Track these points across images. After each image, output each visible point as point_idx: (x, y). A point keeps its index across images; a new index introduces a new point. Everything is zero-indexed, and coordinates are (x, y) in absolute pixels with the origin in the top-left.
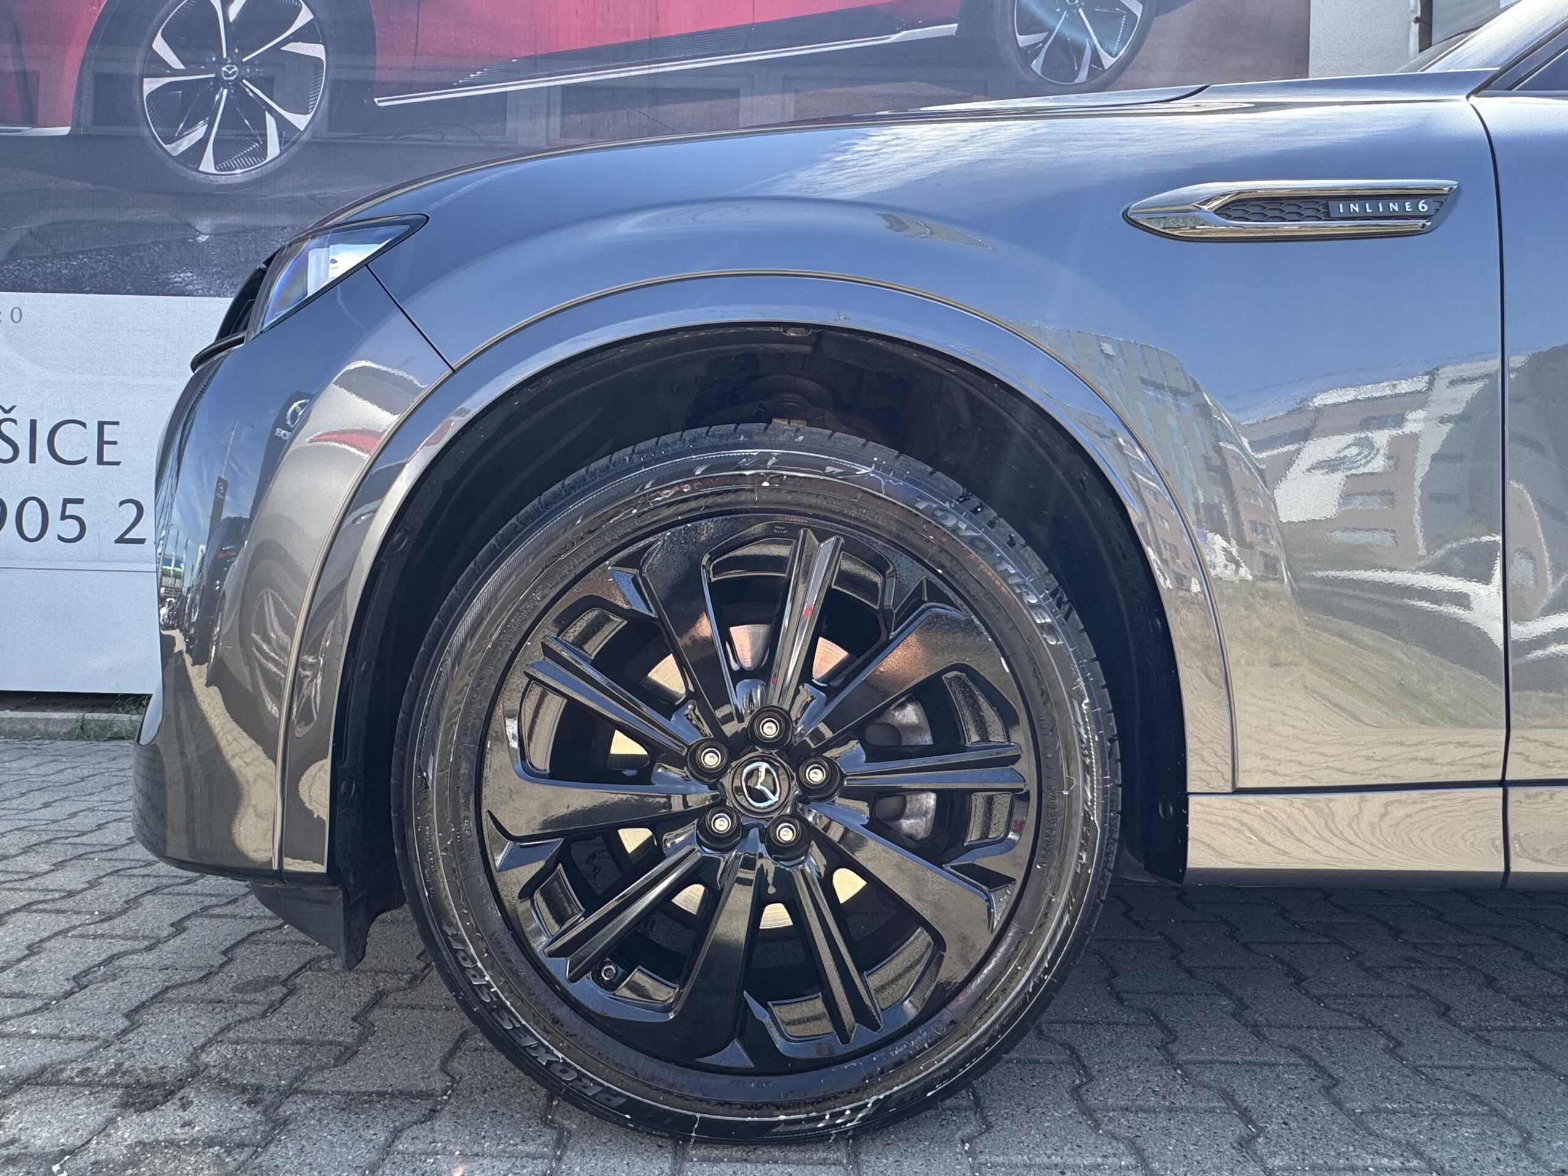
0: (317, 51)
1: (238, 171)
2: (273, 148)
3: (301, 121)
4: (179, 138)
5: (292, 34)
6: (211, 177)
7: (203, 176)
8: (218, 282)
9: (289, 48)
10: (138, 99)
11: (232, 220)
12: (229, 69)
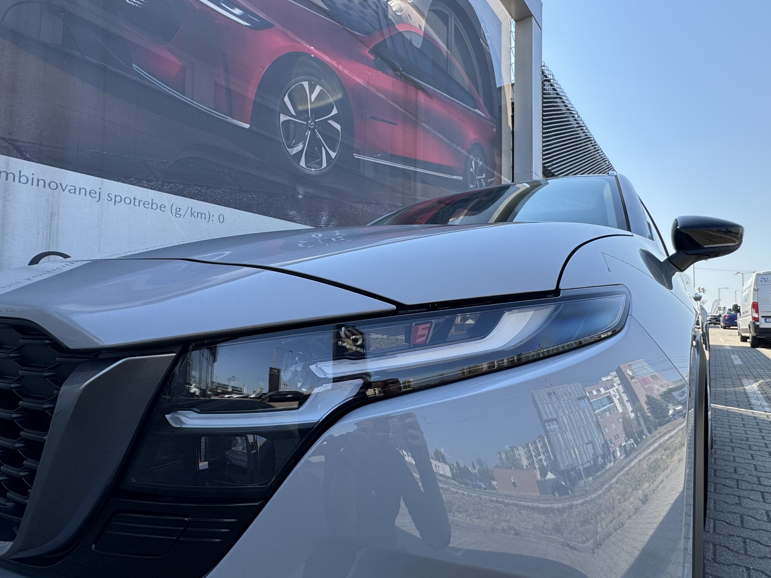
0: (338, 127)
1: (313, 170)
2: (324, 164)
3: (333, 155)
4: (293, 148)
5: (331, 117)
6: (304, 169)
7: (301, 168)
8: (305, 218)
9: (330, 122)
10: (278, 123)
11: (310, 190)
12: (311, 122)
